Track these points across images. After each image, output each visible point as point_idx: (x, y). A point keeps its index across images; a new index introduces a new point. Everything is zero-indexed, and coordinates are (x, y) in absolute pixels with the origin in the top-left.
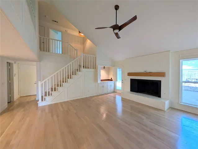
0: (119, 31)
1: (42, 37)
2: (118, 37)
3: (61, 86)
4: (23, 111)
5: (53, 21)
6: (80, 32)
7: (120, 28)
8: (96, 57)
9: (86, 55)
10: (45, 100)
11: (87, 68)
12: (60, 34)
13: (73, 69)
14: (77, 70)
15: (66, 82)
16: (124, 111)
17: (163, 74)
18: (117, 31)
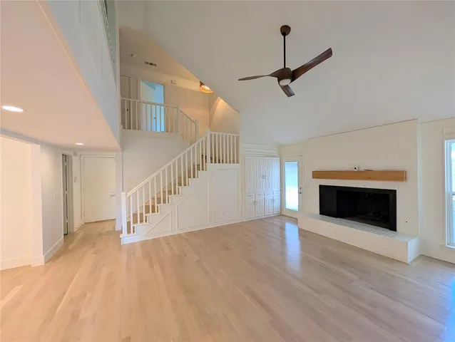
0: (292, 81)
1: (126, 99)
2: (290, 94)
3: (164, 202)
4: (94, 254)
5: (147, 63)
6: (202, 84)
7: (294, 75)
8: (238, 138)
9: (217, 134)
10: (134, 232)
11: (219, 162)
12: (160, 89)
13: (189, 163)
14: (198, 165)
15: (175, 193)
16: (305, 261)
17: (400, 176)
18: (286, 82)
